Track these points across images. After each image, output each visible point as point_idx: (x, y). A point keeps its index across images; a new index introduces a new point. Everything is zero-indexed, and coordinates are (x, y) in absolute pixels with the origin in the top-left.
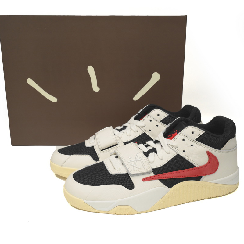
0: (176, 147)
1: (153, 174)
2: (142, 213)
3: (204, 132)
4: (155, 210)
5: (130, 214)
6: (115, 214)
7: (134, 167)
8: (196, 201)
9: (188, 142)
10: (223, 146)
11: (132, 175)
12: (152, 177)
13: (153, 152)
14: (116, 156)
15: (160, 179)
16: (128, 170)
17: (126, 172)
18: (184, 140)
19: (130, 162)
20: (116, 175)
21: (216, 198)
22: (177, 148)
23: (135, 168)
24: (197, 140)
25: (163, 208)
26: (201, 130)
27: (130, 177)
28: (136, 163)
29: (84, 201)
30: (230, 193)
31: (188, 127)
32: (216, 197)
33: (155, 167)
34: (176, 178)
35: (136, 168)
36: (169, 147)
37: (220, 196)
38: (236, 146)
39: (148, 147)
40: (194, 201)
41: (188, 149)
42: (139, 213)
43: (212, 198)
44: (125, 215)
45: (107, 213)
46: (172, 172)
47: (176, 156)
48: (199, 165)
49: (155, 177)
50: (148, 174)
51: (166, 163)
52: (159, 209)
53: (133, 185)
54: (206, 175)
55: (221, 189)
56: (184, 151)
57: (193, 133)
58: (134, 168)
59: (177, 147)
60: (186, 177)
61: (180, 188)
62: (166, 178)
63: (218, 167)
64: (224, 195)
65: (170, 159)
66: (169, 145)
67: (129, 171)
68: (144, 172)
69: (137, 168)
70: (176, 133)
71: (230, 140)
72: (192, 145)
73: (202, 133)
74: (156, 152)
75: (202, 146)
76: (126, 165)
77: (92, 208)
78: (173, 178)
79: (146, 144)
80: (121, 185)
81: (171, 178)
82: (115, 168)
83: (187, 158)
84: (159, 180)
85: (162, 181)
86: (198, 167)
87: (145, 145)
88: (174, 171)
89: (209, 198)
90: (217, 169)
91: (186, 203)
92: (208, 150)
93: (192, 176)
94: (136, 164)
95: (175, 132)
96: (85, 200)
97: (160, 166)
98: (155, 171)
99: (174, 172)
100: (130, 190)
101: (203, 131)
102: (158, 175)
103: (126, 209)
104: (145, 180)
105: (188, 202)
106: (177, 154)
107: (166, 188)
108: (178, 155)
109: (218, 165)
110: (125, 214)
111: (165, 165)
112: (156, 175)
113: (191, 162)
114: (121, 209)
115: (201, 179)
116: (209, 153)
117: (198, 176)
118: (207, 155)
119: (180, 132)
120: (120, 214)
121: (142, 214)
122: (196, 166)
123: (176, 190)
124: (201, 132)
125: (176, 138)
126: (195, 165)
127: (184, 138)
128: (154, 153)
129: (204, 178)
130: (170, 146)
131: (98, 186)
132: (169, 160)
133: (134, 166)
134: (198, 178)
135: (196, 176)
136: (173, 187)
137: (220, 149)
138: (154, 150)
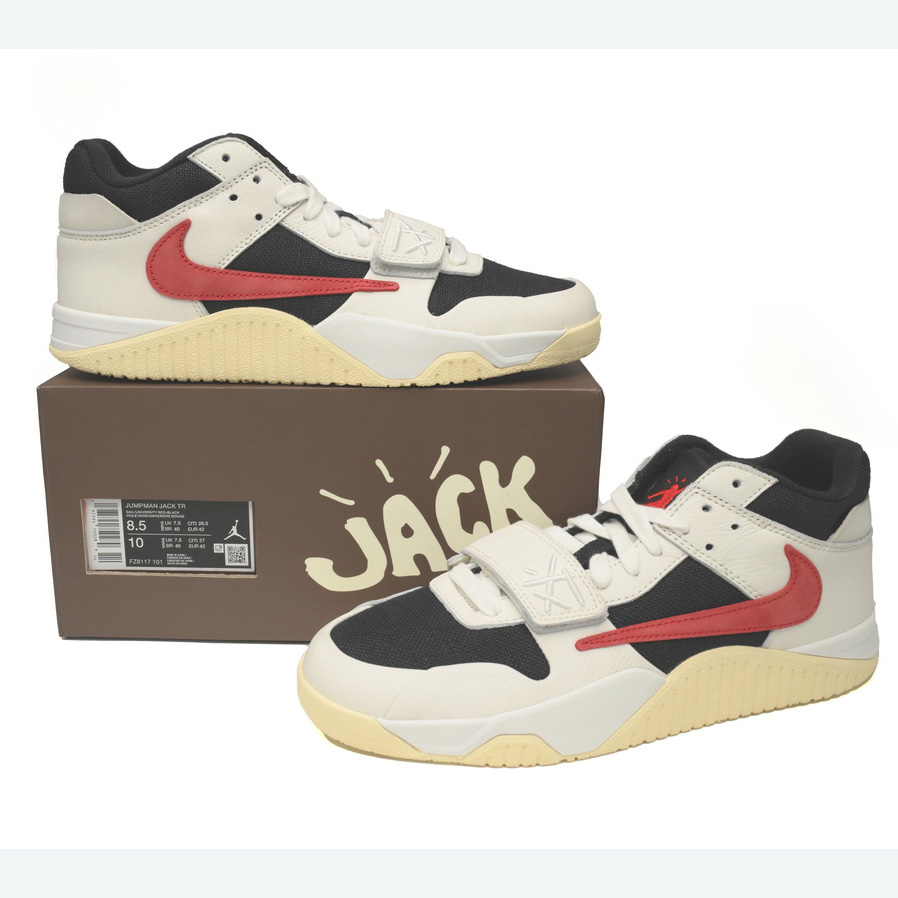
0: (681, 533)
1: (609, 626)
2: (576, 759)
3: (774, 480)
4: (620, 750)
5: (537, 765)
6: (487, 765)
7: (548, 602)
8: (748, 716)
9: (722, 516)
10: (834, 530)
11: (540, 630)
12: (609, 634)
13: (600, 552)
14: (471, 565)
15: (635, 640)
16: (525, 614)
17: (519, 621)
18: (706, 508)
19: (533, 585)
20: (486, 630)
21: (810, 705)
22: (684, 537)
23: (550, 606)
24: (751, 507)
25: (645, 742)
26: (765, 475)
27: (535, 635)
28: (552, 587)
29: (381, 720)
30: (855, 688)
31: (719, 464)
32: (812, 701)
33: (617, 603)
34: (685, 636)
35: (553, 606)
36: (658, 533)
37: (823, 699)
38: (870, 531)
39: (580, 536)
40: (741, 717)
41: (723, 539)
42: (565, 761)
43: (800, 704)
44: (521, 768)
45: (458, 764)
46: (673, 618)
47: (683, 562)
48: (760, 592)
49: (619, 636)
50: (594, 625)
51: (650, 586)
52: (631, 746)
53: (546, 662)
54: (781, 626)
55: (828, 674)
56: (709, 547)
57: (736, 484)
58: (547, 606)
59: (685, 534)
60: (720, 634)
61: (698, 671)
62: (652, 639)
63: (819, 600)
64: (838, 693)
65: (664, 574)
66: (657, 528)
67: (532, 615)
68: (583, 617)
69: (557, 604)
70: (676, 487)
71: (855, 508)
72: (735, 527)
73: (769, 485)
74: (612, 552)
75: (770, 528)
76: (518, 597)
77: (406, 745)
78: (678, 637)
79: (570, 526)
80: (504, 663)
81: (672, 638)
82: (480, 606)
83: (720, 571)
84: (633, 645)
85: (643, 648)
86: (759, 600)
87: (566, 528)
88: (678, 614)
89: (788, 707)
90: (816, 607)
91: (716, 722)
92: (789, 542)
93: (737, 632)
94: (552, 592)
95: (673, 483)
96: (384, 717)
97: (631, 598)
98: (617, 614)
99: (679, 618)
100: (538, 679)
101: (771, 477)
102: (627, 628)
103: (524, 747)
104: (584, 645)
105: (723, 721)
106: (685, 556)
107: (654, 672)
108: (690, 560)
109: (820, 594)
110: (521, 765)
111: (647, 594)
112: (621, 629)
113: (735, 582)
114: (508, 746)
115: (767, 642)
116: (791, 553)
117: (756, 631)
118: (785, 559)
119: (693, 481)
120: (504, 766)
121: (577, 762)
122: (752, 596)
123: (687, 678)
124: (765, 481)
125: (680, 503)
126: (747, 591)
127: (709, 503)
128: (605, 554)
129: (776, 638)
130: (661, 530)
131: (426, 669)
132: (660, 578)
133: (545, 599)
134: (756, 639)
135: (751, 631)
136: (677, 668)
137: (825, 538)
138: (605, 546)
